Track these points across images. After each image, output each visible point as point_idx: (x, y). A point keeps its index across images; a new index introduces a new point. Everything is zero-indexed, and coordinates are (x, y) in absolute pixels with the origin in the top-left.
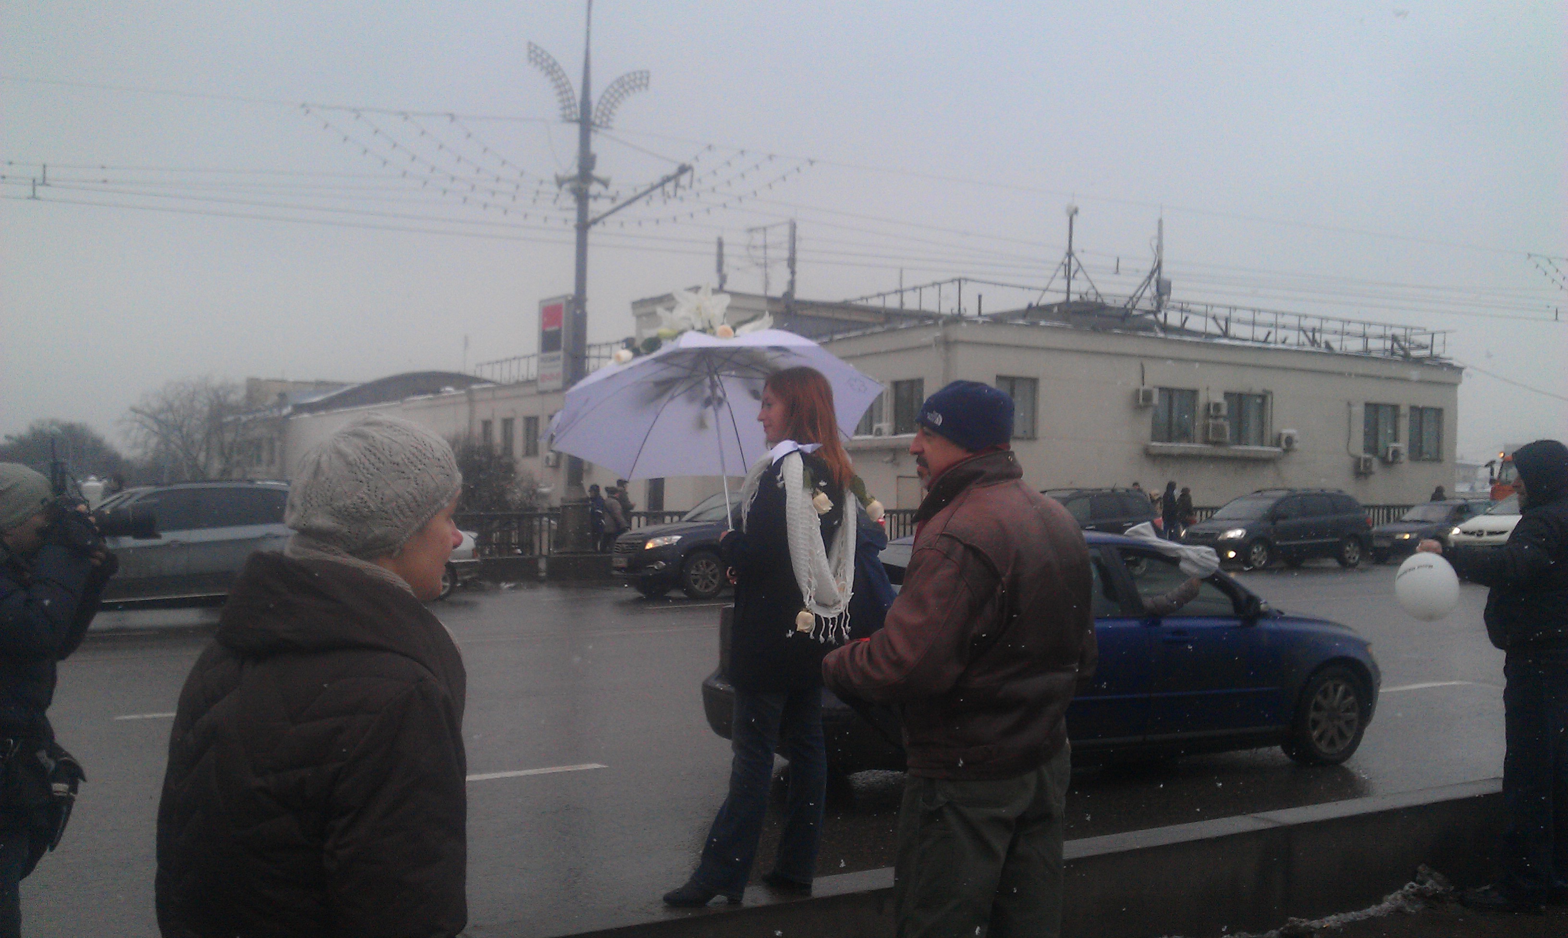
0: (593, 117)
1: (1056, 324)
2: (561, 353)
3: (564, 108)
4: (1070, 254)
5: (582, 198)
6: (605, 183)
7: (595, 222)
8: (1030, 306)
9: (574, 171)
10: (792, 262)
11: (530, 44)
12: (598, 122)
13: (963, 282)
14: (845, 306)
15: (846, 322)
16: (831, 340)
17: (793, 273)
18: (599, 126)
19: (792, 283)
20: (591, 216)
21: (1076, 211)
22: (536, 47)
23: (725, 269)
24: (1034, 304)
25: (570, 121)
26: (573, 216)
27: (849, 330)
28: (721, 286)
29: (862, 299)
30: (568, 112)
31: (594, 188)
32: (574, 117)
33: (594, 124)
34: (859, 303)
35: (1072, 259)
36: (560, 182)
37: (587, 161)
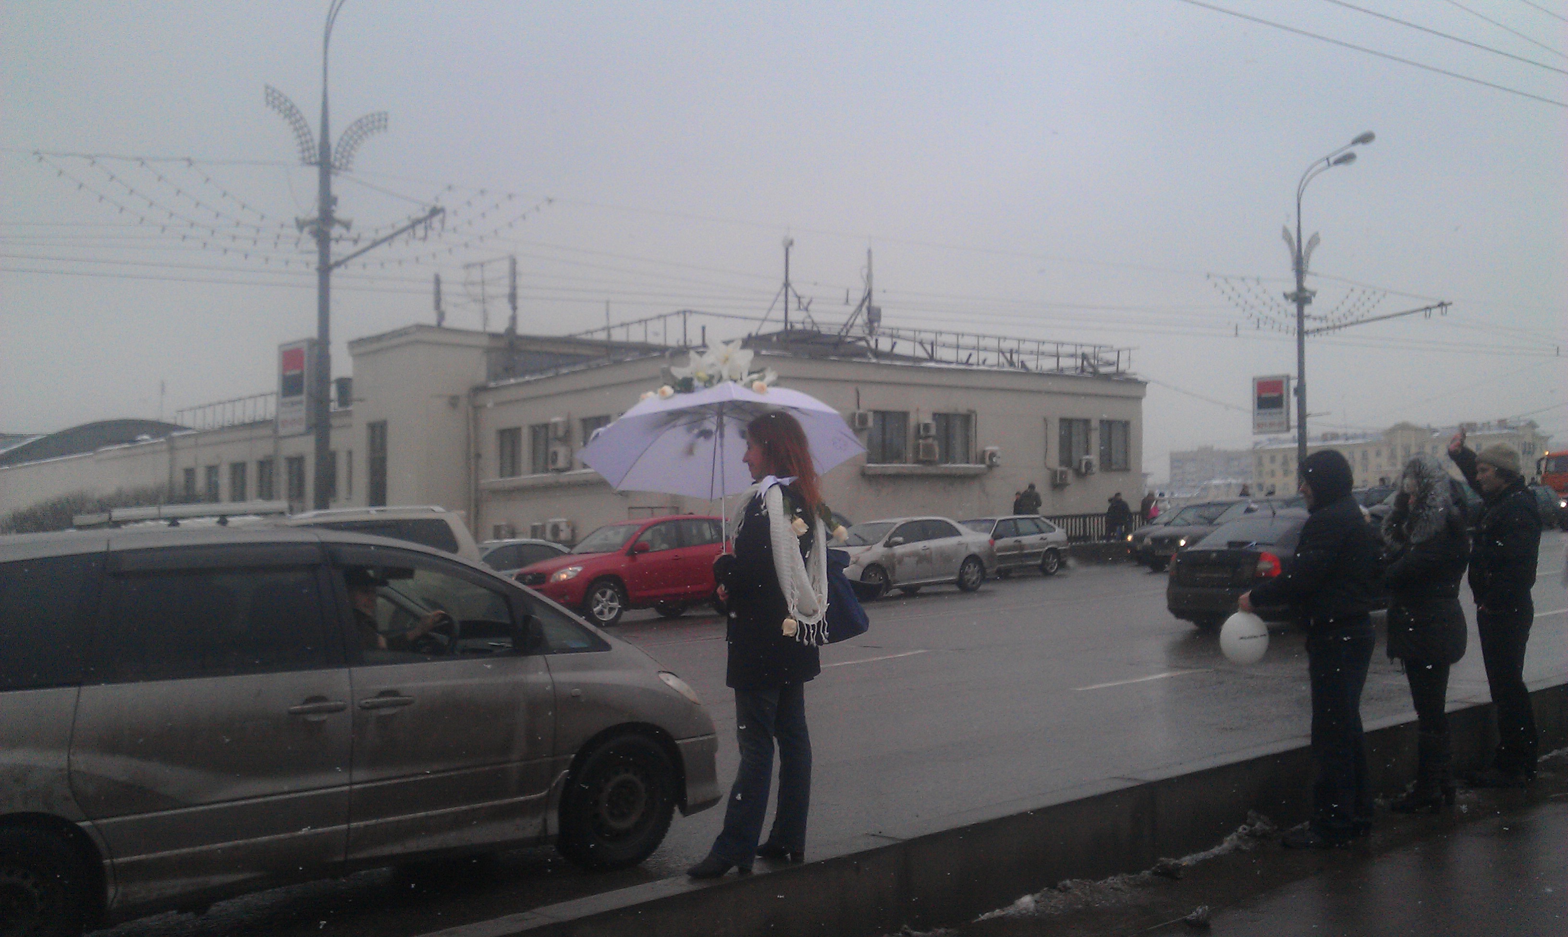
0: (332, 159)
1: (776, 352)
2: (303, 397)
3: (303, 151)
4: (787, 285)
5: (323, 240)
6: (347, 225)
7: (338, 264)
8: (750, 335)
9: (315, 214)
10: (513, 298)
11: (267, 87)
12: (337, 164)
13: (687, 314)
14: (569, 341)
15: (568, 356)
16: (557, 375)
17: (514, 308)
18: (340, 169)
19: (514, 319)
20: (333, 260)
21: (791, 243)
22: (274, 91)
23: (443, 306)
24: (754, 334)
25: (311, 164)
26: (314, 259)
27: (574, 364)
28: (439, 325)
29: (587, 332)
30: (307, 154)
31: (336, 231)
32: (313, 160)
33: (333, 166)
34: (584, 337)
35: (789, 289)
36: (301, 225)
37: (327, 203)
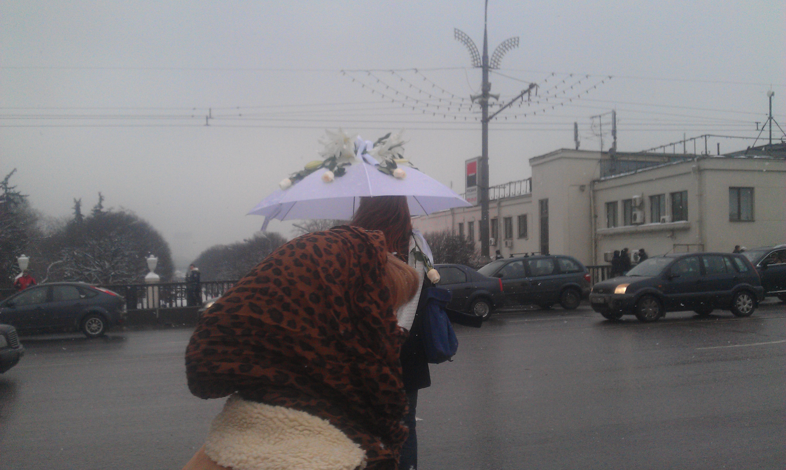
0: (489, 64)
1: (764, 157)
2: (476, 187)
3: (474, 61)
4: (771, 118)
5: (484, 105)
6: (497, 97)
7: (491, 118)
8: (749, 148)
9: (480, 92)
10: (614, 132)
11: (455, 29)
12: (492, 66)
13: (707, 137)
14: (642, 154)
15: (643, 162)
16: (636, 173)
17: (615, 138)
18: (493, 68)
19: (615, 144)
20: (489, 115)
21: (773, 94)
22: (459, 31)
23: (579, 138)
24: (751, 147)
25: (478, 67)
26: (480, 116)
27: (646, 167)
28: (577, 148)
29: (652, 149)
30: (476, 62)
31: (491, 100)
32: (479, 65)
33: (490, 67)
34: (650, 152)
35: (772, 120)
36: (473, 99)
37: (486, 86)
